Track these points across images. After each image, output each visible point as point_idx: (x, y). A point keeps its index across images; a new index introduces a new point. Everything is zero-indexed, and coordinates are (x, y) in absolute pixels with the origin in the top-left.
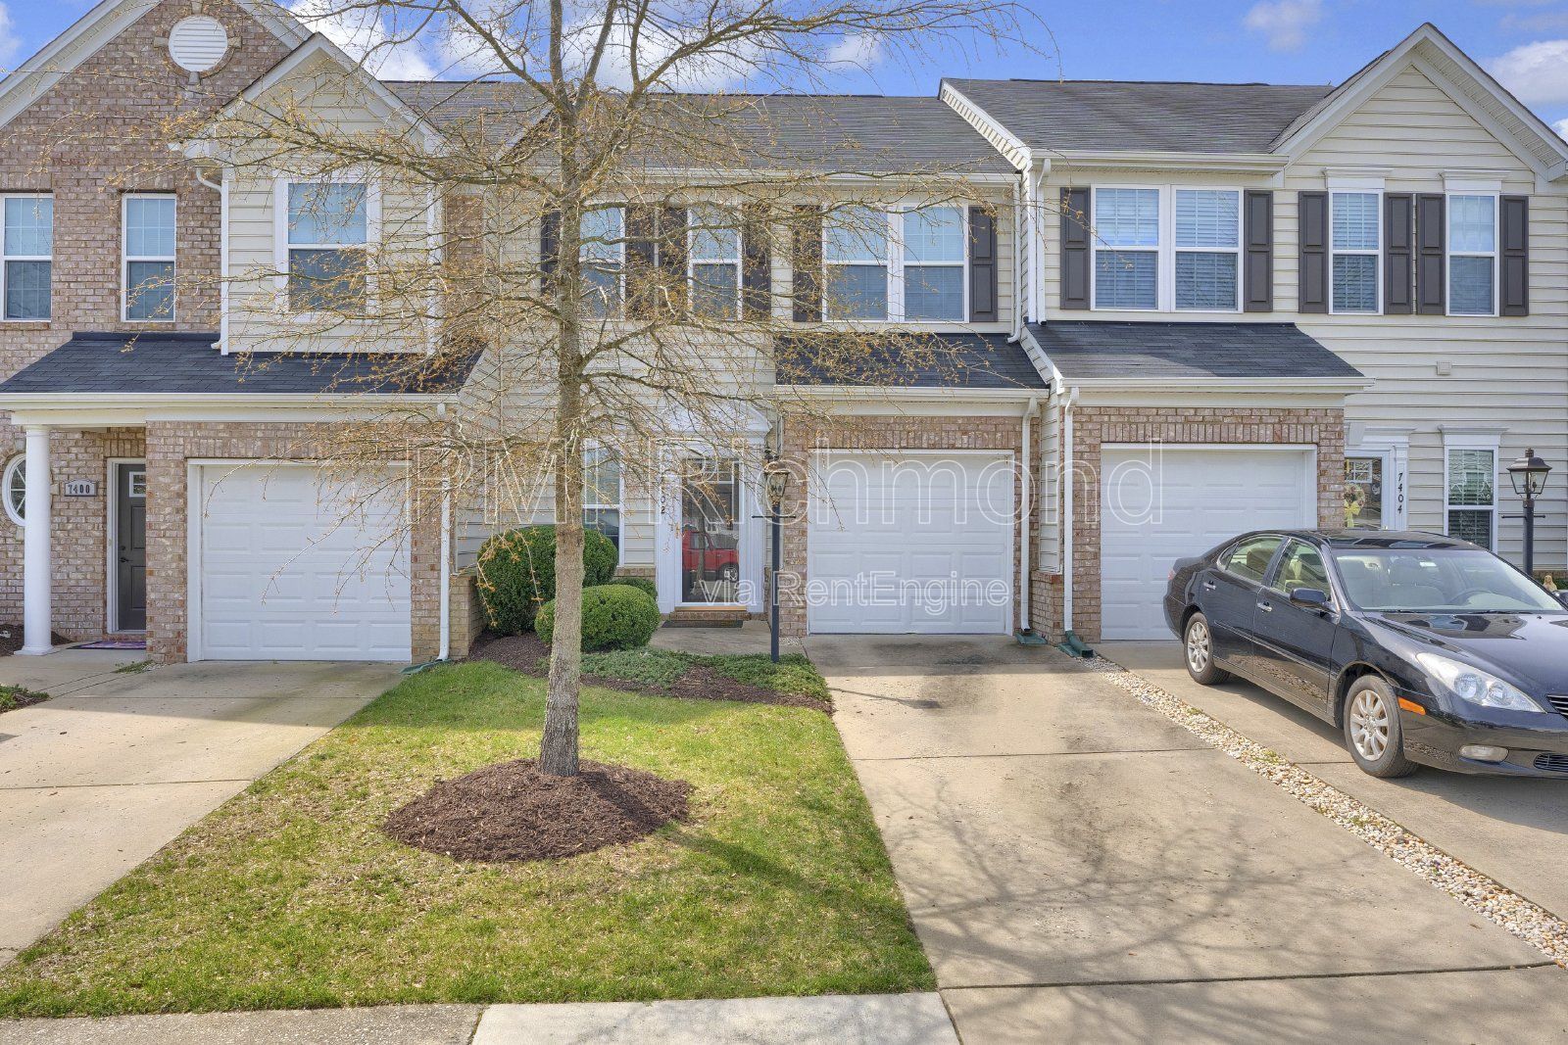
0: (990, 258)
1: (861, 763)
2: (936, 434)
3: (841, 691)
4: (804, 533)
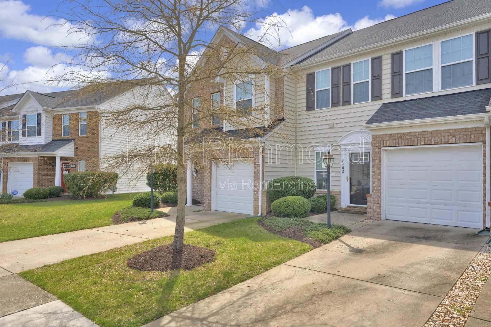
0: (488, 53)
1: (282, 266)
2: (439, 138)
3: (341, 241)
4: (380, 180)
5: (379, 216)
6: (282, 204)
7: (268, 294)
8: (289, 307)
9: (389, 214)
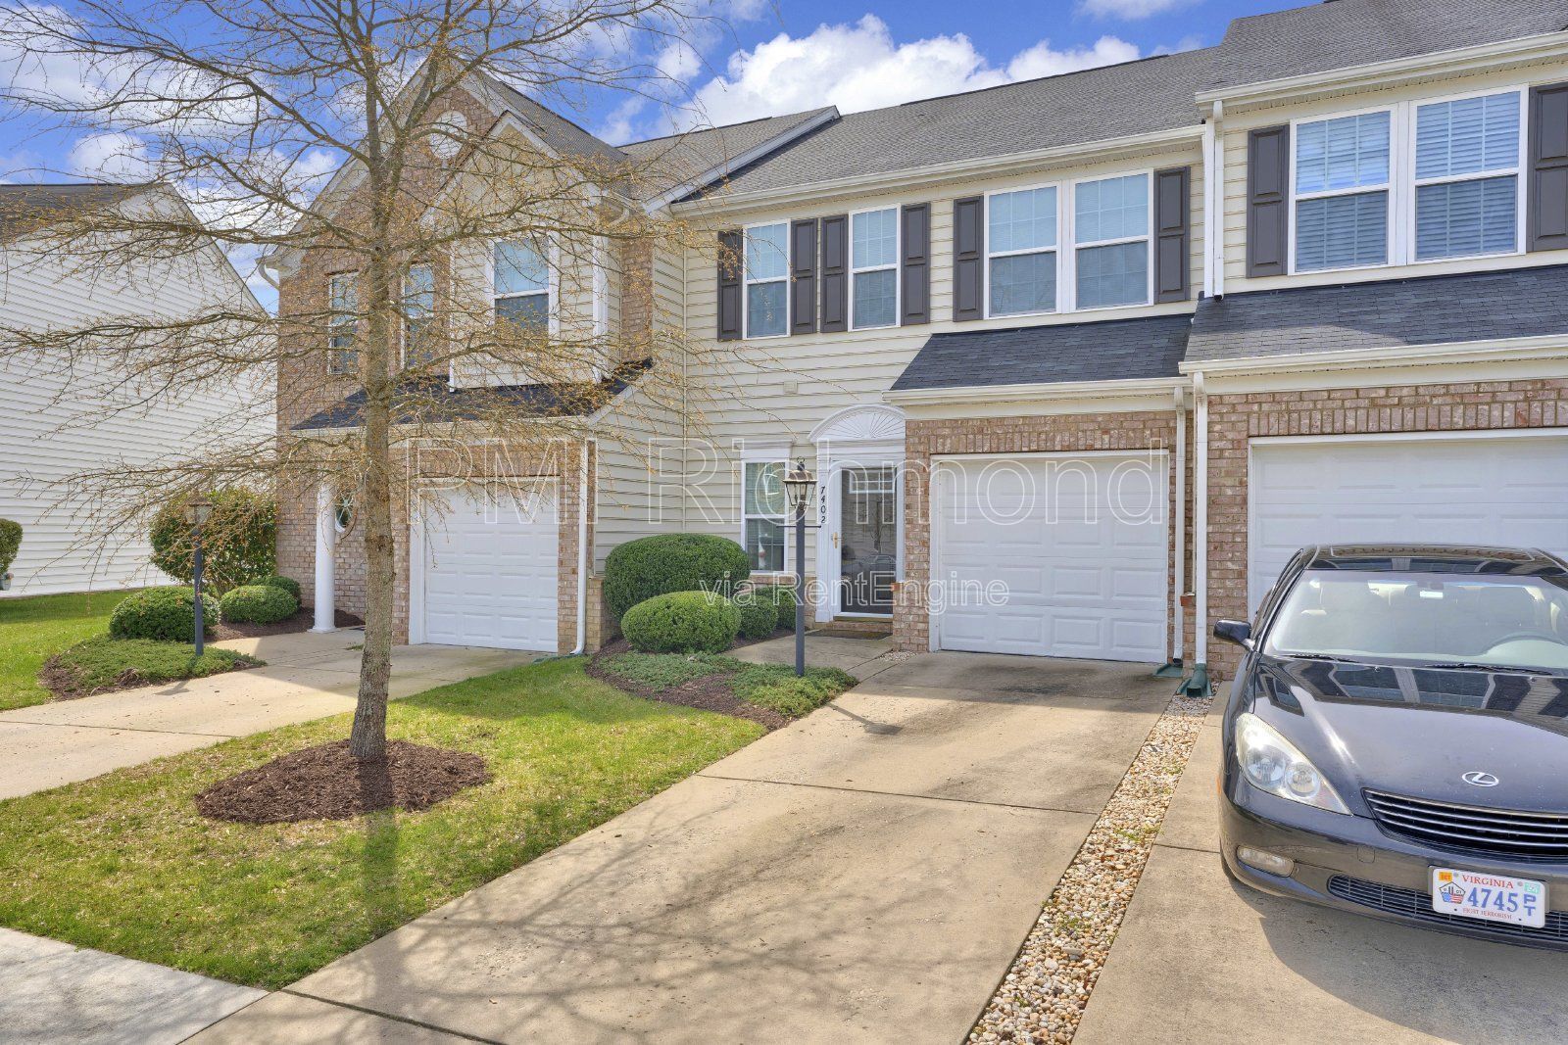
0: (1181, 227)
1: (694, 779)
2: (1071, 435)
3: (836, 708)
4: (925, 544)
5: (922, 640)
6: (660, 614)
7: (681, 849)
8: (747, 871)
9: (949, 636)
